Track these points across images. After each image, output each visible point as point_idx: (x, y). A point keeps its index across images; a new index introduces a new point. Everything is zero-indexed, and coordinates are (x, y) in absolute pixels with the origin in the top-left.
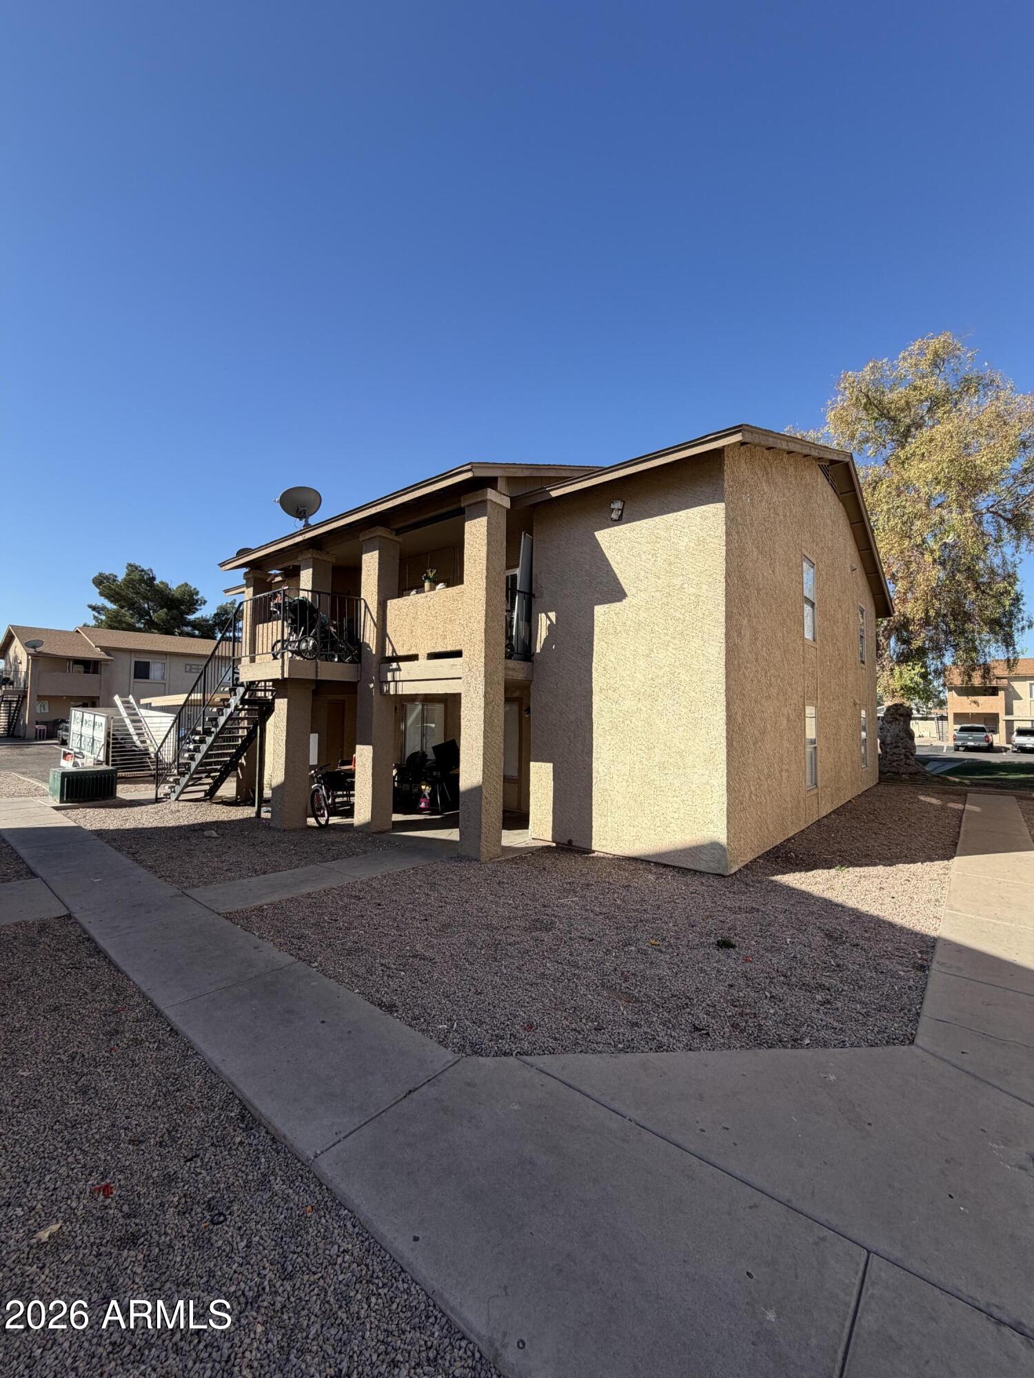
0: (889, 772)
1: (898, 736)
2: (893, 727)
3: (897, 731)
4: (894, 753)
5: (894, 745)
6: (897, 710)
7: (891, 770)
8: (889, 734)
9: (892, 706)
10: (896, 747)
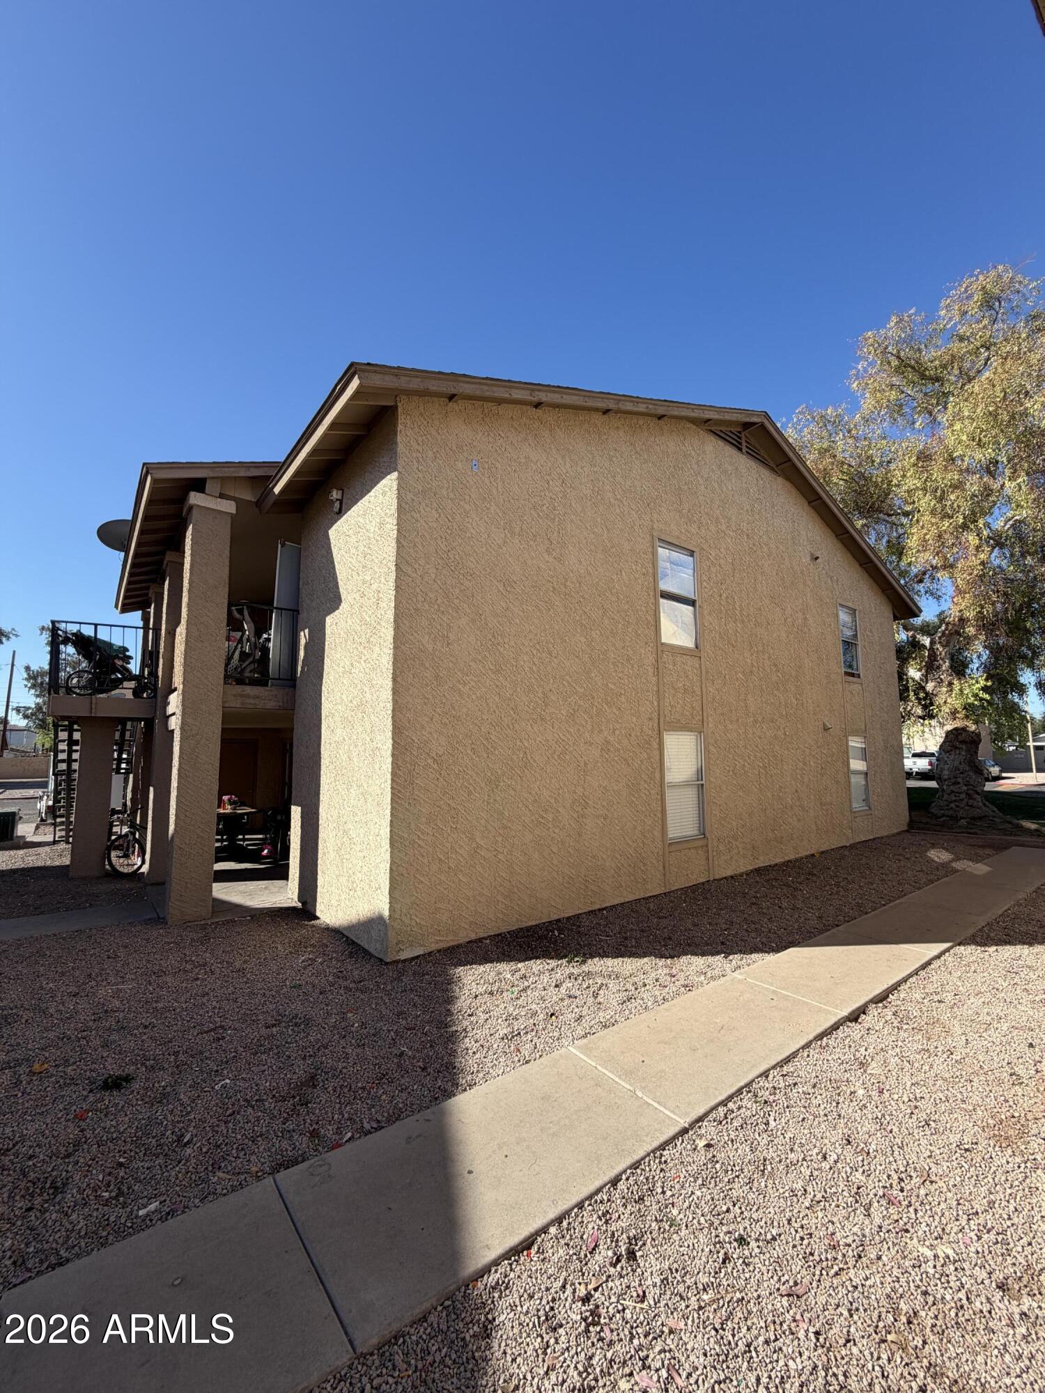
0: (943, 815)
1: (957, 769)
2: (952, 757)
3: (957, 763)
4: (953, 792)
5: (953, 781)
6: (957, 736)
7: (946, 812)
8: (946, 767)
9: (951, 731)
10: (954, 784)
